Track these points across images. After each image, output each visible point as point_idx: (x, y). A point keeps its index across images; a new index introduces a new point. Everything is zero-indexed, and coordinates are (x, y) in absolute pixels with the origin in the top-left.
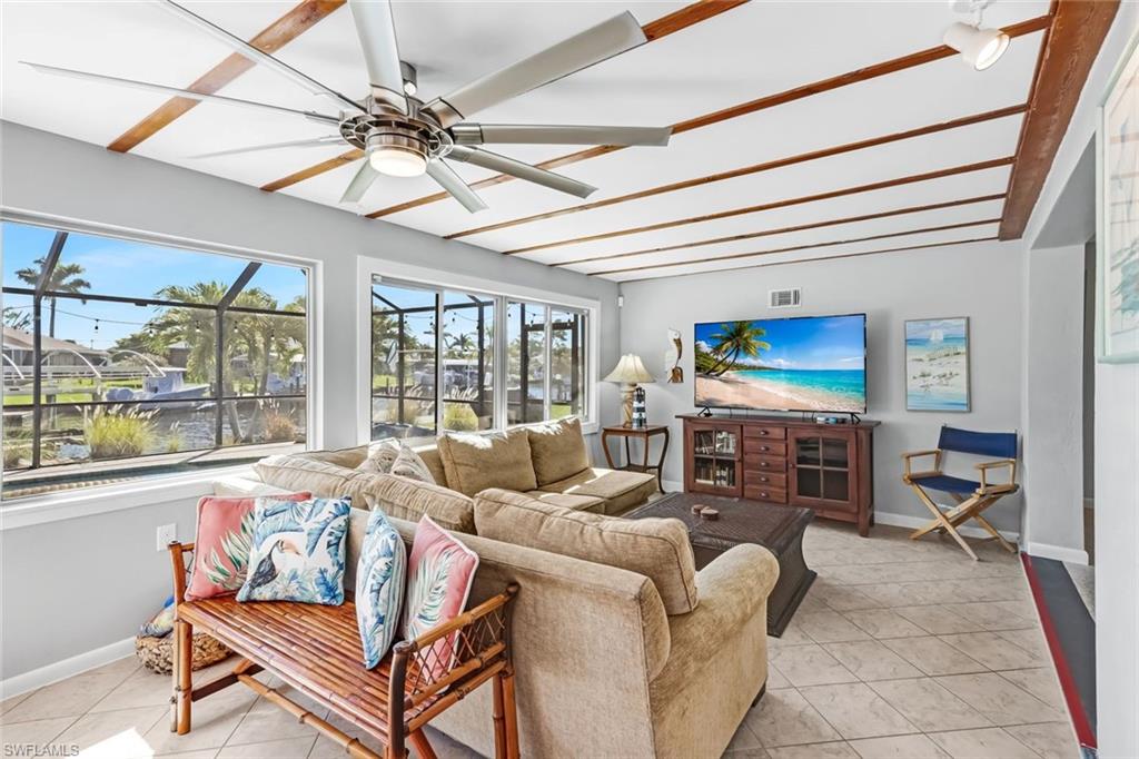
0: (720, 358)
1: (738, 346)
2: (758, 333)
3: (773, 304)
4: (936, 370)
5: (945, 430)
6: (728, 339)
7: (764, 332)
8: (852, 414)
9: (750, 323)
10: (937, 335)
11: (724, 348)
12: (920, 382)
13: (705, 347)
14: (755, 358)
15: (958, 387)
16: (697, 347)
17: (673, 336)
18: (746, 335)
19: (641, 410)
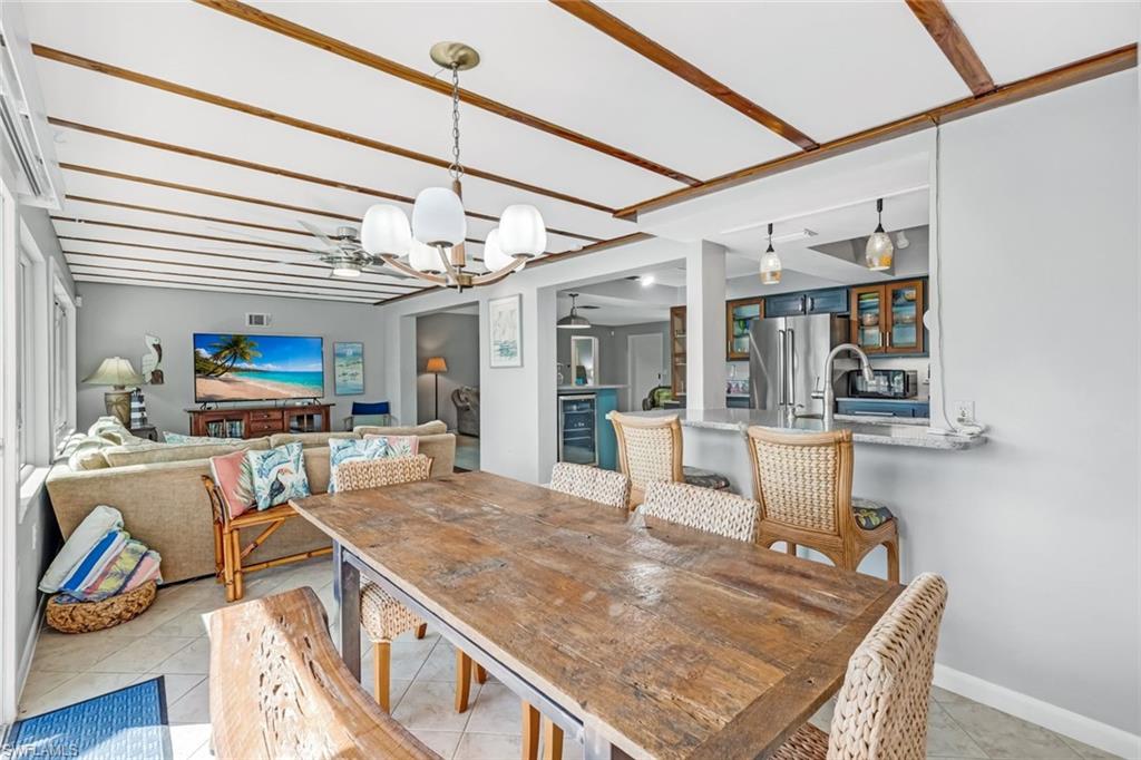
0: (219, 363)
1: (235, 354)
2: (252, 345)
3: (251, 323)
4: (349, 371)
5: (355, 405)
6: (227, 348)
7: (257, 345)
8: (315, 398)
9: (246, 337)
10: (350, 352)
11: (223, 355)
12: (342, 378)
13: (204, 353)
14: (250, 363)
15: (359, 381)
16: (196, 354)
17: (150, 341)
18: (242, 346)
19: (142, 410)
